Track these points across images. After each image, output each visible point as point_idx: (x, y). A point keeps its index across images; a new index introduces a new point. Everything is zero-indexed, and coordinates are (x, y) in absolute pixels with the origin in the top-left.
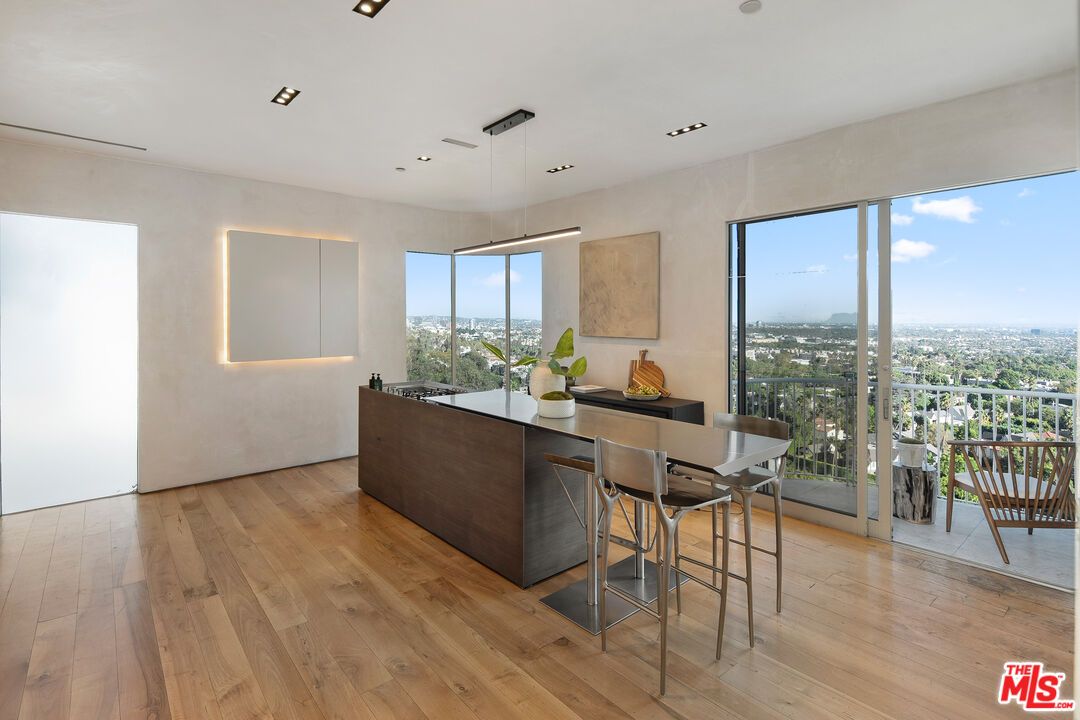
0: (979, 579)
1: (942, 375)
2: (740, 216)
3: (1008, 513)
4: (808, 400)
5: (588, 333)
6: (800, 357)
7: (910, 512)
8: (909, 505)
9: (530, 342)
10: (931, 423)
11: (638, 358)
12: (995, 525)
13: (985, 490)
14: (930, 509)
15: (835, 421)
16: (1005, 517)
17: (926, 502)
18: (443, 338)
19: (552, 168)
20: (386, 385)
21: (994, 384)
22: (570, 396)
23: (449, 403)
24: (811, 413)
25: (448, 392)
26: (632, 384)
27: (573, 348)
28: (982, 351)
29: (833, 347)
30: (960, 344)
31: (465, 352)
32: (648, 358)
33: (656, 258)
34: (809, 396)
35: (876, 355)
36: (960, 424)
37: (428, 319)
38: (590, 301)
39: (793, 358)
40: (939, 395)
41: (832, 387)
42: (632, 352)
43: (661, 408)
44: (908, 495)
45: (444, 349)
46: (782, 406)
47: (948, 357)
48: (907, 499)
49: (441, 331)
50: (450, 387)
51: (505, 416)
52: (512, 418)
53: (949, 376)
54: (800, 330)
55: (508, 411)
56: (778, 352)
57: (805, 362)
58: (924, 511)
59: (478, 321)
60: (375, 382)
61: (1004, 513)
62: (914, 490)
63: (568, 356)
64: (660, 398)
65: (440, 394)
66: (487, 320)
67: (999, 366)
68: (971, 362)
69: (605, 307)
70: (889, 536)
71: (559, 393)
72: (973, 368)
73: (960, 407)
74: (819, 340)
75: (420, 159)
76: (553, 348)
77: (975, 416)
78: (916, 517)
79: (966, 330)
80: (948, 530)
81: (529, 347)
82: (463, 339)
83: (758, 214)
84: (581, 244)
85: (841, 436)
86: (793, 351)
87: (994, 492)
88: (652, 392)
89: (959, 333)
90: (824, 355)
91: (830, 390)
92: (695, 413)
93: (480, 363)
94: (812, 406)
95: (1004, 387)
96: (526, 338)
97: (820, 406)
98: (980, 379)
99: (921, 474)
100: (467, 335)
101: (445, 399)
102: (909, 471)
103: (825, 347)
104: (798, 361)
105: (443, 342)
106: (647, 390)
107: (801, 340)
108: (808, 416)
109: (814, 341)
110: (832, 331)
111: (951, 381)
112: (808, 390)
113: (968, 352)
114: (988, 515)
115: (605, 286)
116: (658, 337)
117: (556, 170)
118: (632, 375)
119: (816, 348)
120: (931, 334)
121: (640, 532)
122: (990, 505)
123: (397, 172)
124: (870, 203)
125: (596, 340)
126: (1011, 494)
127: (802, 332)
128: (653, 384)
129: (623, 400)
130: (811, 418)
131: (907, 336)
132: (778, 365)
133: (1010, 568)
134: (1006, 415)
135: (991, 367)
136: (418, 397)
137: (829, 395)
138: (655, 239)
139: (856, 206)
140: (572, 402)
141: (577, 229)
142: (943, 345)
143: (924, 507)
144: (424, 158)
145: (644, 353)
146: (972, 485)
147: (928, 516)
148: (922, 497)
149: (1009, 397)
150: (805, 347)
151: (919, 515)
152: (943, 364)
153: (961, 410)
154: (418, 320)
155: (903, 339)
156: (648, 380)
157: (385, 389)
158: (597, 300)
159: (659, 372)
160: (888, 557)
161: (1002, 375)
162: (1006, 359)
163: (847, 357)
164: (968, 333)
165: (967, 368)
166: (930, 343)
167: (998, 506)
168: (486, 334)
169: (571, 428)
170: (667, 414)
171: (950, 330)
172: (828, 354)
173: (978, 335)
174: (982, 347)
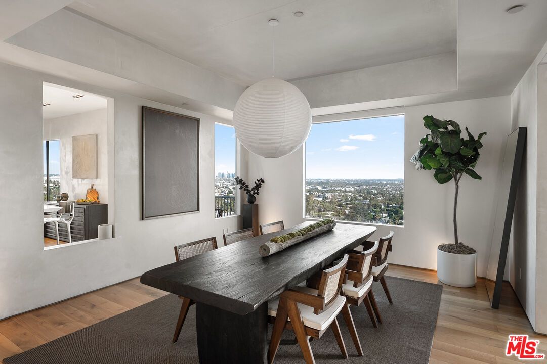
1: (379, 204)
6: (319, 196)
11: (90, 187)
21: (399, 207)
28: (397, 192)
29: (334, 191)
30: (388, 189)
35: (352, 195)
38: (75, 163)
47: (383, 195)
53: (382, 204)
56: (308, 194)
57: (320, 199)
68: (391, 198)
69: (80, 166)
73: (384, 219)
74: (328, 188)
79: (391, 182)
84: (73, 137)
86: (315, 194)
89: (388, 184)
90: (329, 195)
91: (330, 213)
95: (403, 209)
98: (394, 205)
103: (331, 191)
104: (317, 198)
107: (320, 188)
109: (326, 188)
110: (334, 183)
111: (382, 207)
113: (391, 193)
115: (80, 156)
116: (96, 178)
118: (87, 195)
119: (327, 192)
120: (377, 184)
127: (320, 184)
128: (94, 198)
131: (367, 186)
142: (381, 189)
145: (92, 186)
150: (321, 191)
152: (380, 199)
155: (365, 187)
158: (78, 162)
159: (97, 193)
164: (391, 184)
165: (389, 200)
166: (376, 189)
171: (384, 182)
172: (331, 195)
173: (396, 184)
174: (397, 190)
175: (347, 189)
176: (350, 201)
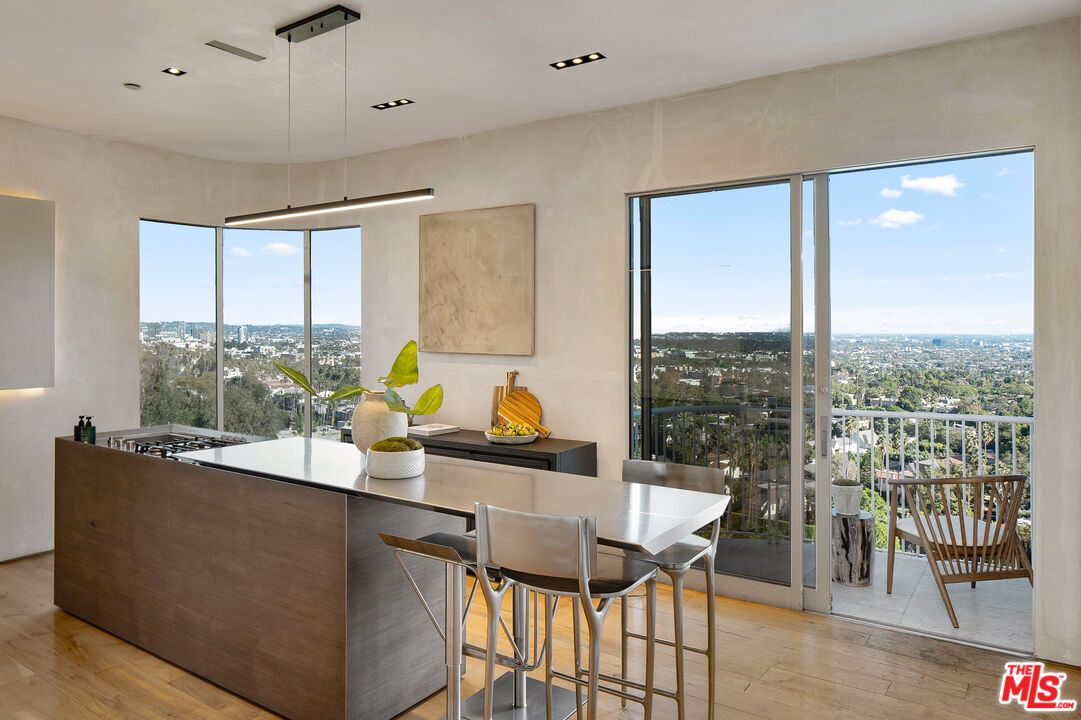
0: (932, 651)
1: (844, 395)
2: (643, 187)
3: (955, 564)
4: (699, 431)
5: (433, 348)
6: (690, 376)
7: (847, 572)
8: (845, 563)
9: (331, 361)
10: (834, 453)
11: (504, 383)
12: (943, 580)
13: (931, 539)
14: (868, 566)
15: (730, 456)
16: (953, 571)
17: (863, 559)
18: (193, 355)
19: (380, 102)
20: (103, 434)
21: (899, 404)
22: (418, 444)
23: (212, 460)
24: (703, 447)
25: (214, 444)
26: (496, 422)
27: (416, 371)
28: (885, 365)
29: (728, 363)
30: (862, 358)
31: (230, 376)
32: (519, 383)
33: (531, 241)
34: (700, 426)
36: (864, 451)
37: (172, 326)
38: (436, 302)
39: (682, 377)
40: (843, 419)
41: (726, 413)
42: (495, 374)
43: (538, 455)
44: (844, 551)
45: (197, 372)
46: (669, 439)
47: (851, 372)
48: (843, 557)
49: (193, 345)
50: (218, 434)
51: (301, 476)
52: (315, 478)
53: (851, 396)
54: (689, 342)
55: (307, 469)
56: (663, 369)
57: (695, 383)
58: (862, 569)
59: (251, 329)
60: (84, 429)
61: (951, 565)
62: (851, 546)
63: (411, 382)
64: (537, 440)
65: (201, 447)
66: (265, 328)
67: (902, 383)
68: (874, 379)
69: (457, 311)
70: (829, 608)
71: (400, 440)
72: (876, 385)
73: (863, 432)
74: (711, 354)
75: (167, 71)
76: (387, 371)
77: (878, 443)
78: (853, 577)
79: (869, 340)
80: (889, 593)
81: (330, 367)
82: (227, 357)
83: (666, 185)
84: (421, 217)
85: (737, 474)
86: (681, 369)
87: (940, 541)
88: (527, 431)
89: (862, 344)
90: (717, 373)
91: (724, 418)
92: (585, 459)
93: (259, 392)
94: (703, 438)
95: (907, 408)
96: (325, 354)
97: (713, 437)
98: (883, 398)
99: (859, 523)
100: (234, 351)
101: (207, 455)
102: (845, 521)
103: (717, 362)
104: (687, 381)
105: (195, 361)
106: (519, 428)
107: (690, 354)
108: (699, 451)
109: (705, 354)
111: (854, 402)
112: (699, 418)
113: (871, 367)
114: (935, 570)
115: (458, 280)
116: (533, 353)
117: (387, 106)
118: (496, 408)
119: (707, 364)
121: (521, 640)
122: (937, 557)
123: (125, 88)
124: (806, 178)
125: (445, 357)
126: (959, 542)
128: (527, 420)
129: (487, 444)
130: (703, 453)
132: (663, 387)
133: (961, 634)
134: (911, 440)
135: (894, 384)
136: (164, 453)
137: (723, 424)
138: (528, 213)
139: (787, 180)
140: (420, 453)
141: (428, 191)
142: (846, 358)
143: (862, 564)
144: (174, 71)
145: (513, 376)
146: (916, 533)
147: (866, 576)
148: (860, 552)
149: (914, 419)
150: (695, 363)
151: (856, 575)
152: (846, 382)
153: (864, 436)
154: (155, 328)
156: (518, 415)
157: (101, 443)
158: (445, 298)
159: (534, 402)
160: (827, 635)
161: (905, 393)
162: (909, 374)
163: (742, 375)
164: (870, 345)
165: (870, 385)
167: (946, 558)
168: (264, 350)
169: (418, 493)
170: (548, 463)
171: (853, 341)
172: (722, 371)
173: (881, 346)
174: (885, 360)
175: (759, 357)
176: (768, 387)
